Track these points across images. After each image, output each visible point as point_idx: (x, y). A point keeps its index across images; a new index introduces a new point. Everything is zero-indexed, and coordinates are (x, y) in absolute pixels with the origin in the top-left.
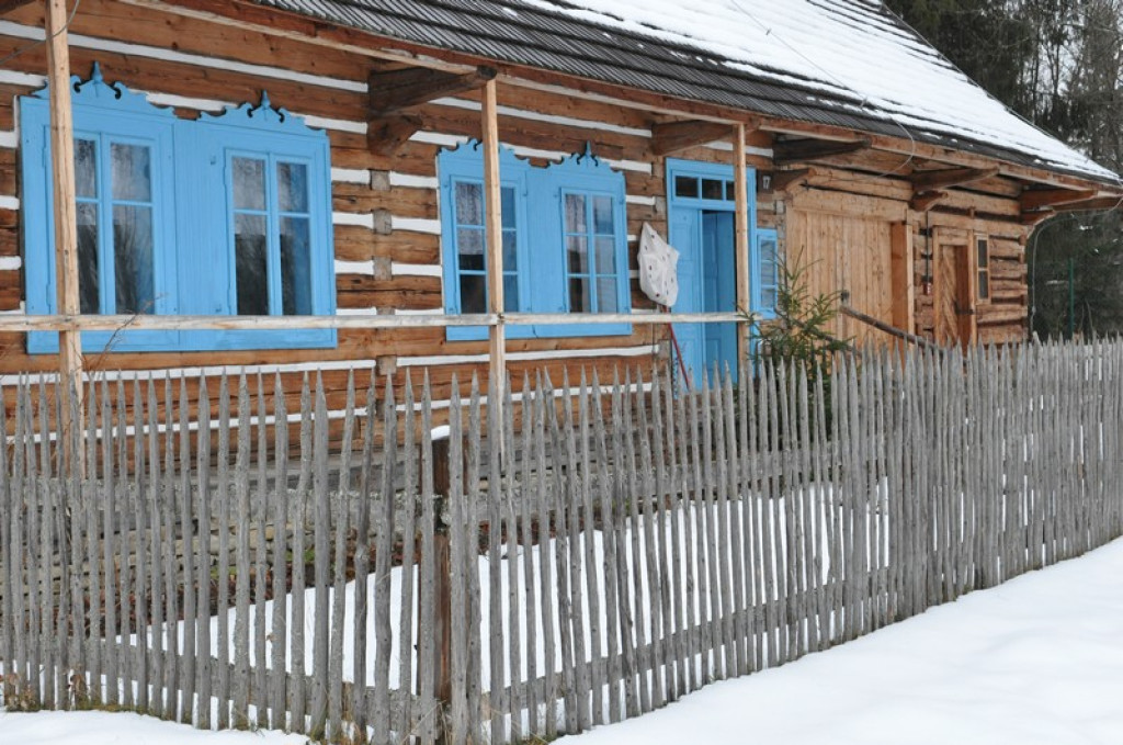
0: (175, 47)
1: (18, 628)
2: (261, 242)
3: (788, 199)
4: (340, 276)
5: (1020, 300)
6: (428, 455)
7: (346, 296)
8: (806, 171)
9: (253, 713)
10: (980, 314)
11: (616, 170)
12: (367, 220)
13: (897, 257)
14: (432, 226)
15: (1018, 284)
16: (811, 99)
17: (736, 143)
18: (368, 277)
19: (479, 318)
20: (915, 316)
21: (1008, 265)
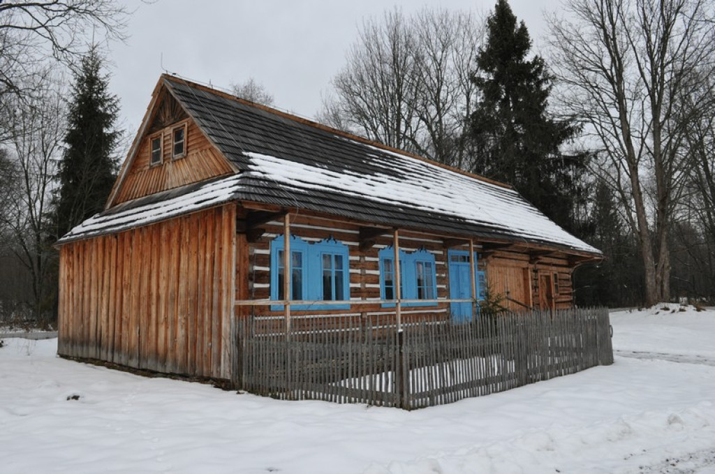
0: (309, 224)
1: (290, 379)
2: (330, 278)
3: (488, 261)
4: (352, 288)
5: (570, 294)
6: (397, 336)
7: (353, 294)
8: (493, 252)
9: (353, 399)
10: (556, 298)
11: (432, 254)
12: (359, 271)
13: (526, 280)
14: (377, 273)
15: (569, 289)
16: (494, 231)
17: (470, 245)
18: (359, 288)
19: (393, 301)
20: (533, 300)
21: (565, 282)
